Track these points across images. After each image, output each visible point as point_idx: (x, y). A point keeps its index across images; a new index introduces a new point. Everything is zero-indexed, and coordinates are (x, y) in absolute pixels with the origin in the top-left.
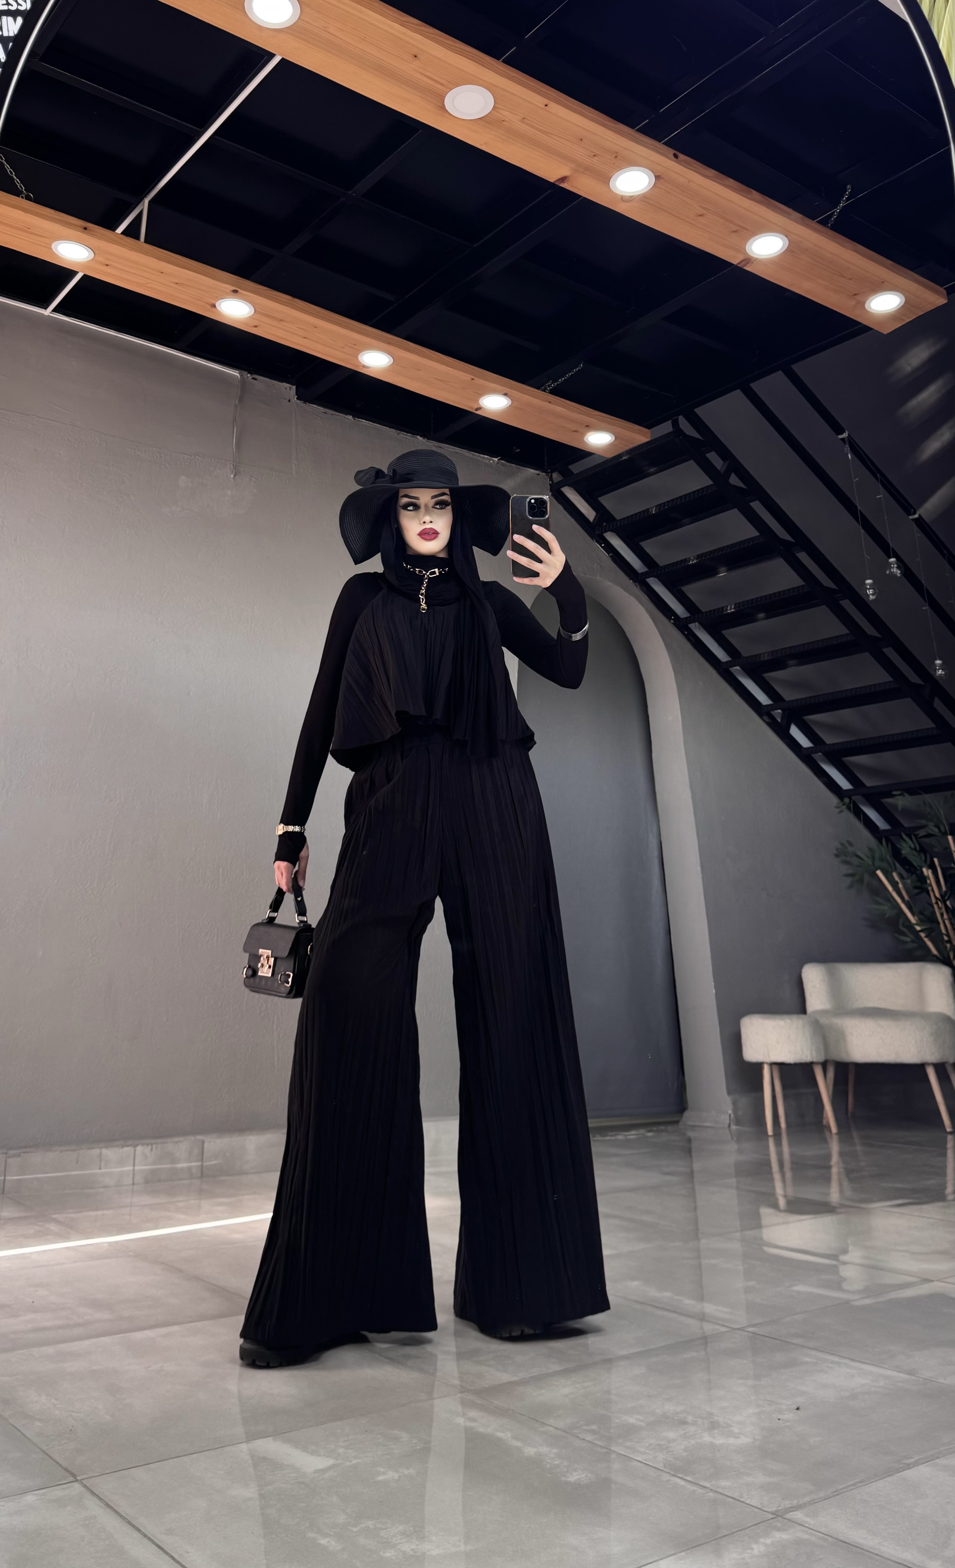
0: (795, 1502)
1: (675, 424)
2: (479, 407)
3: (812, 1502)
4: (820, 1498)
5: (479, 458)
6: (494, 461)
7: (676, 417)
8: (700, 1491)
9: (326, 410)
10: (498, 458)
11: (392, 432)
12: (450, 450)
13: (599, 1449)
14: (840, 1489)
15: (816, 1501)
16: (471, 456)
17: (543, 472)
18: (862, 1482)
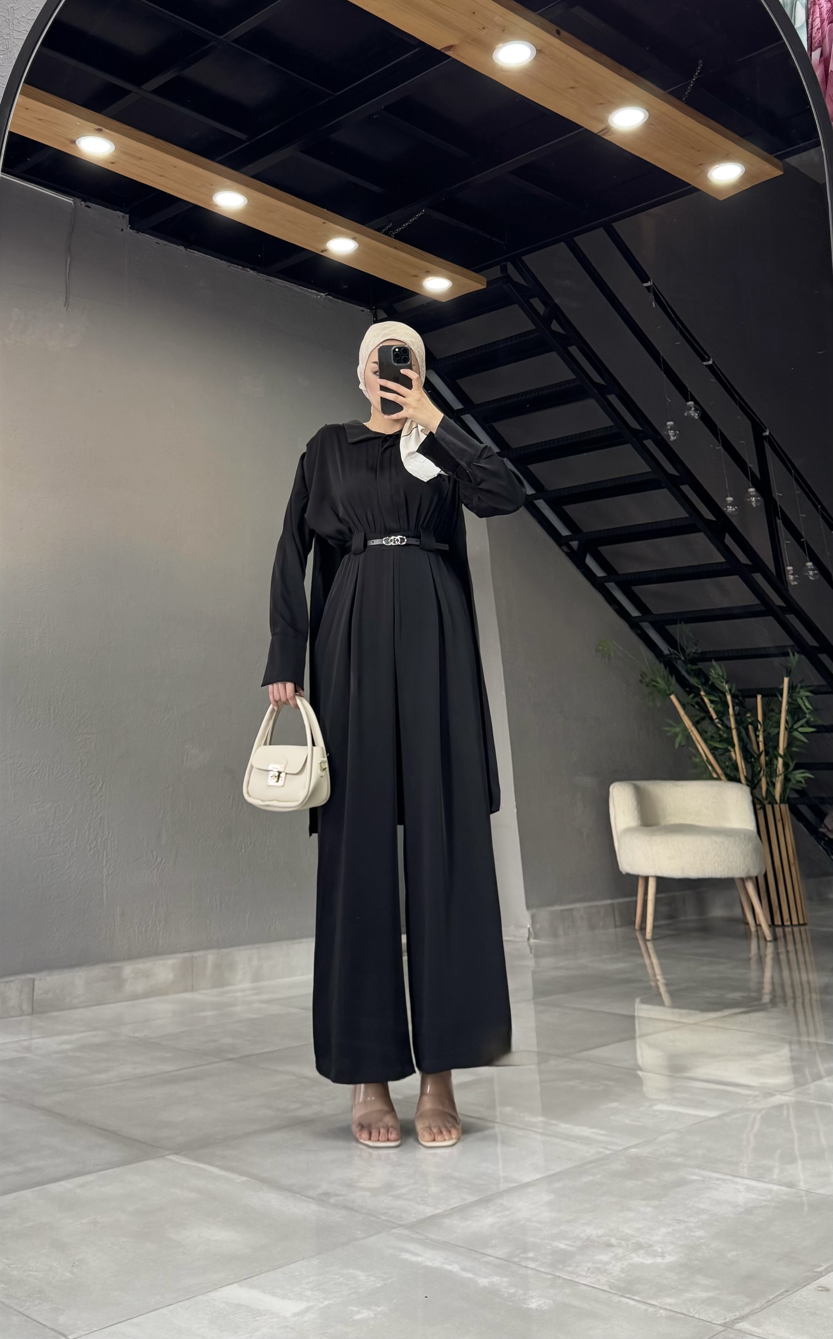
0: (737, 1314)
1: (504, 269)
2: (325, 249)
3: (752, 1313)
4: (758, 1309)
5: (308, 294)
6: (321, 296)
7: (504, 263)
8: (651, 1309)
9: (158, 240)
10: (326, 294)
11: (223, 264)
12: (278, 283)
13: (545, 1276)
14: (772, 1299)
15: (755, 1312)
16: (299, 290)
17: (367, 308)
18: (787, 1291)
